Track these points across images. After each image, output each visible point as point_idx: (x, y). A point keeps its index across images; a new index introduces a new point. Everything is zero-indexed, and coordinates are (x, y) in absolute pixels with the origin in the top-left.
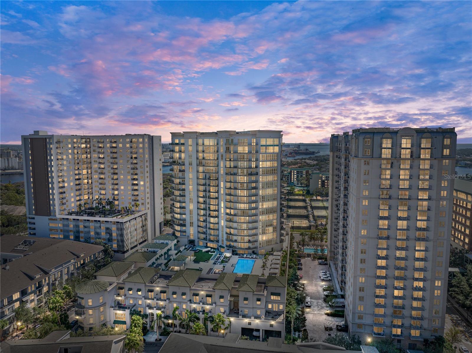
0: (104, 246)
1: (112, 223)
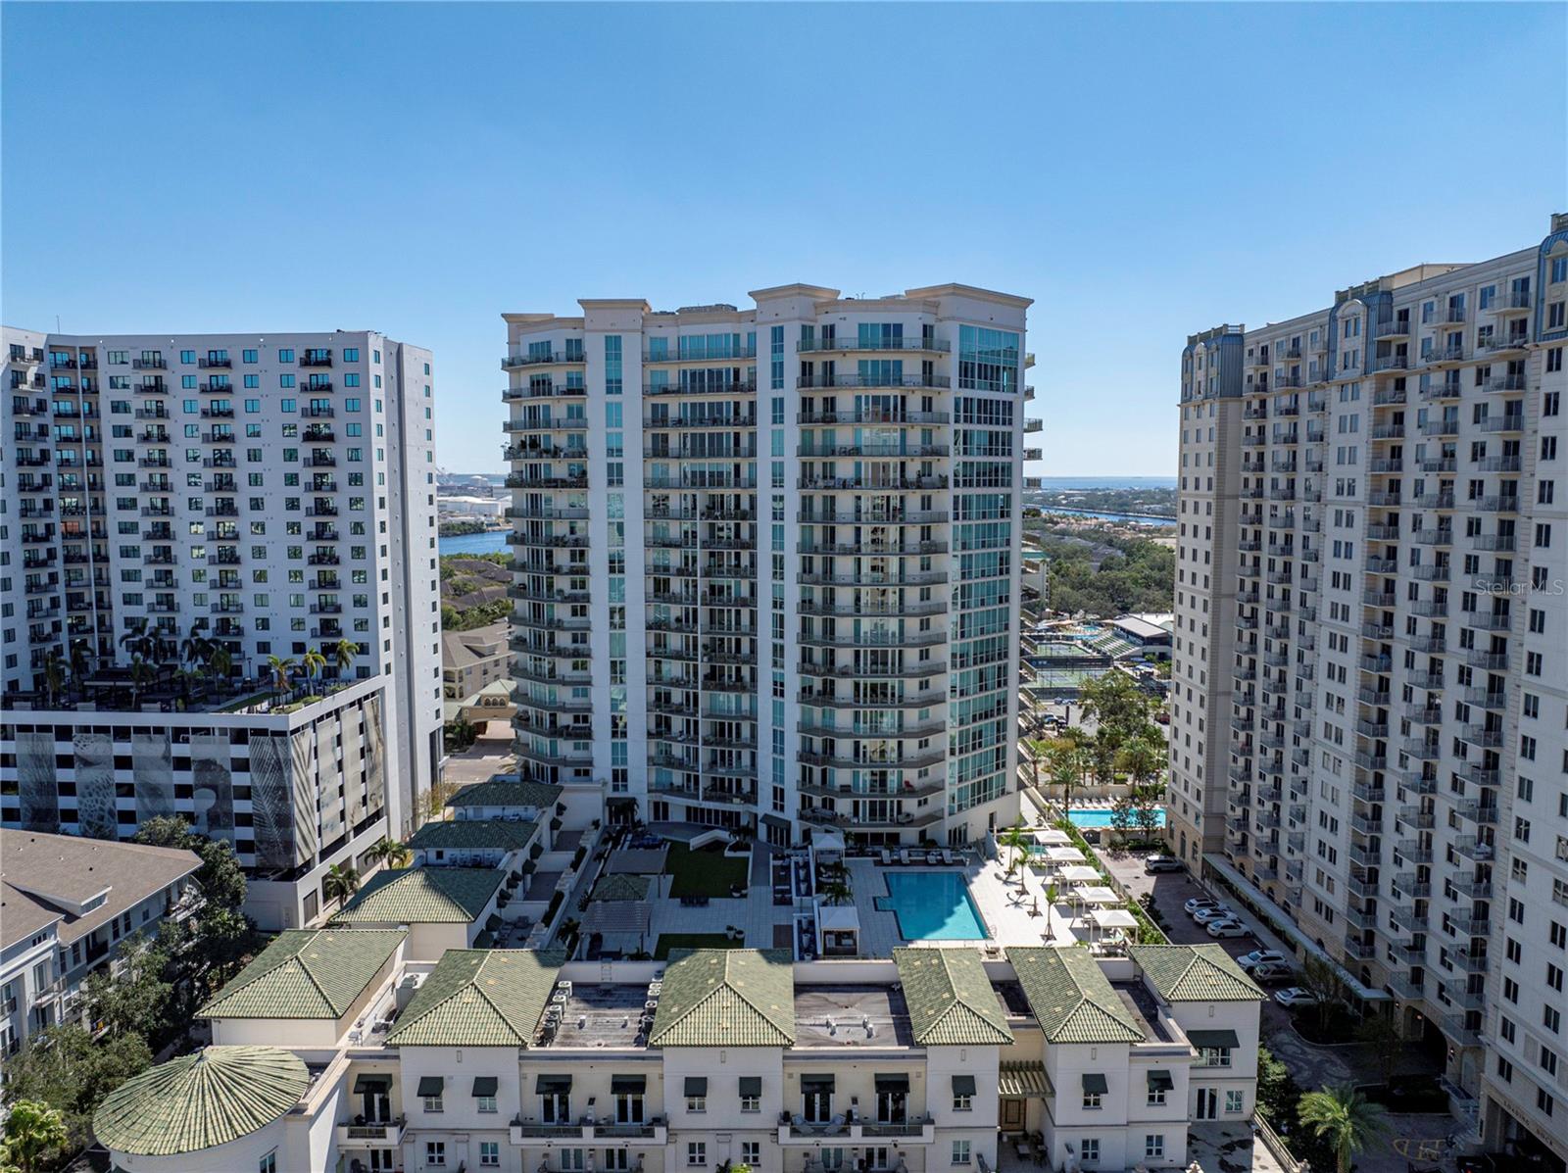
0: (197, 850)
1: (228, 738)
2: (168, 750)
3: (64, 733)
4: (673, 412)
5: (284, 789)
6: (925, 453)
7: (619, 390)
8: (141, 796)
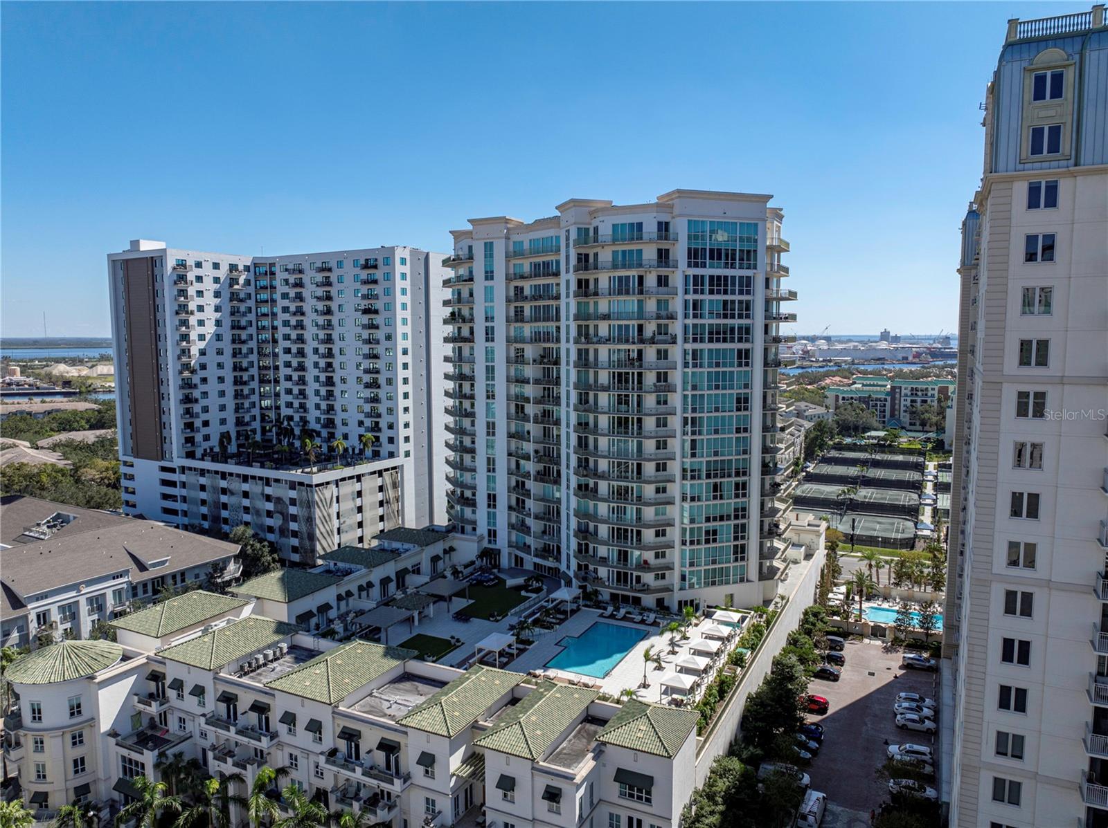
1: (288, 486)
2: (263, 490)
3: (224, 476)
4: (527, 292)
5: (311, 518)
6: (659, 317)
7: (492, 278)
8: (252, 515)
